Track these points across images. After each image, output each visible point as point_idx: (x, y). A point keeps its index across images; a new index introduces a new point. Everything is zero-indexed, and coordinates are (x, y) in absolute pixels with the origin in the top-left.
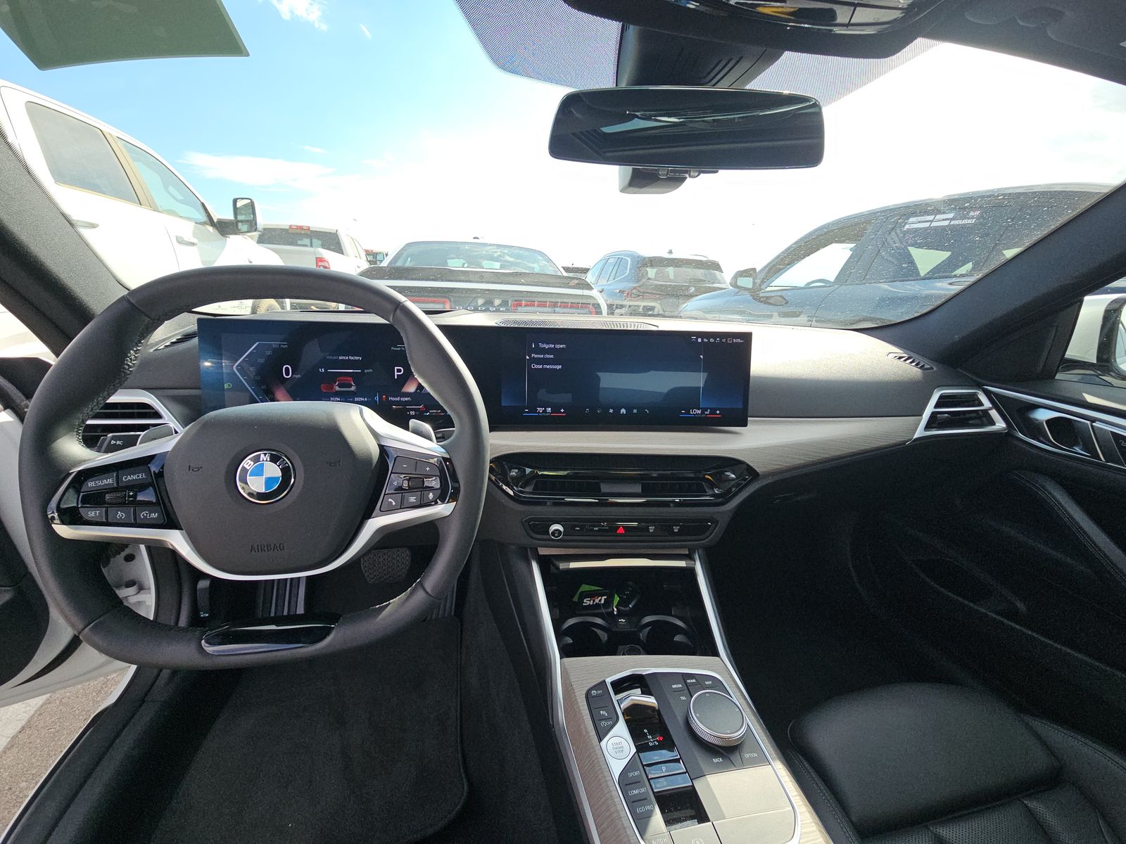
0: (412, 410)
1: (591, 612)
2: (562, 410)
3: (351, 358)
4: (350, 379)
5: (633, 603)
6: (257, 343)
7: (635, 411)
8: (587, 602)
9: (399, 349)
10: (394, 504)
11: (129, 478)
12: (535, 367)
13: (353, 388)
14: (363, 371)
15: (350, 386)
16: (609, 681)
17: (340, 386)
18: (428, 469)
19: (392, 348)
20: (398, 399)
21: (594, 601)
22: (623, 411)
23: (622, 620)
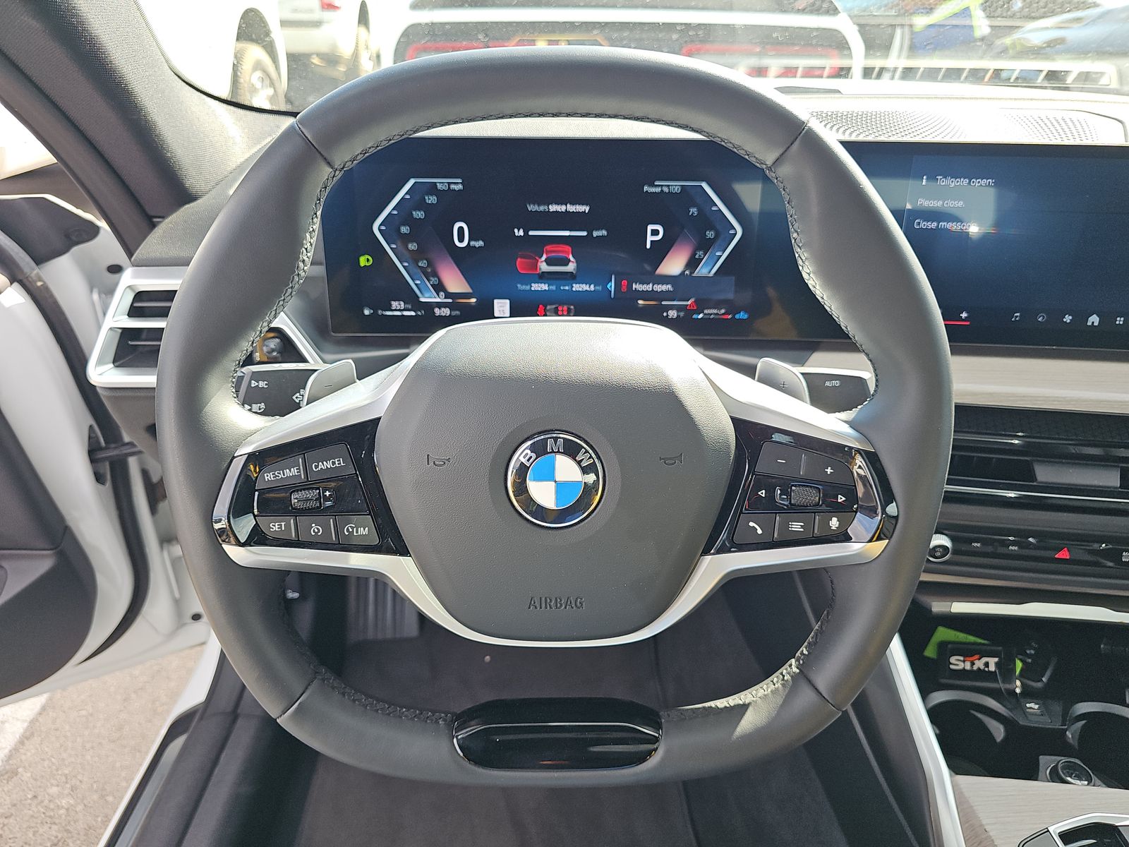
0: (672, 307)
1: (970, 683)
2: (964, 315)
3: (571, 208)
4: (568, 248)
5: (1048, 674)
6: (412, 182)
7: (1120, 321)
8: (957, 663)
9: (658, 190)
10: (760, 531)
11: (321, 466)
12: (922, 225)
13: (571, 267)
14: (590, 234)
15: (566, 262)
16: (1056, 829)
17: (549, 262)
18: (829, 470)
19: (646, 188)
20: (649, 287)
21: (973, 664)
22: (1094, 320)
23: (1032, 705)
